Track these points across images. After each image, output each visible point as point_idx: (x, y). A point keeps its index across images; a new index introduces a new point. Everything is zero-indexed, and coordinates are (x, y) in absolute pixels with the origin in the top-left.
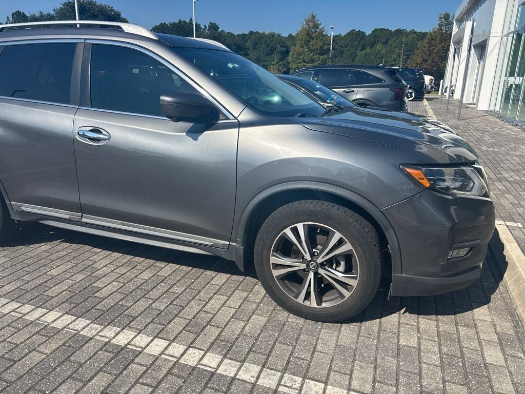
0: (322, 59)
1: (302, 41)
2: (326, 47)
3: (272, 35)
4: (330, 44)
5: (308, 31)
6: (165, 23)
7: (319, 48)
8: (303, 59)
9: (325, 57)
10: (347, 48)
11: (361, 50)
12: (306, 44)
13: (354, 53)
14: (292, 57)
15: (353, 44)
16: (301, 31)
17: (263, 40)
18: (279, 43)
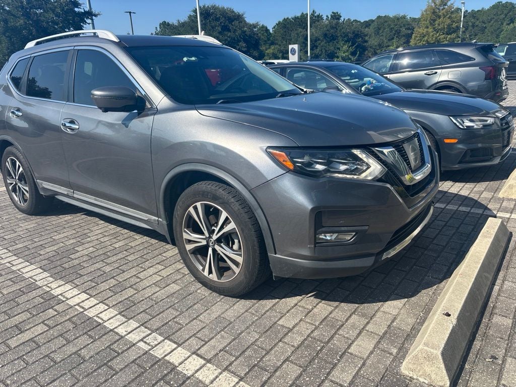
0: (450, 38)
1: (426, 21)
2: (454, 25)
3: (397, 19)
4: (461, 21)
5: (434, 10)
6: (288, 18)
7: (446, 26)
8: (427, 41)
9: (453, 36)
10: (491, 24)
11: (508, 24)
12: (431, 24)
13: (498, 29)
14: (415, 39)
15: (498, 19)
16: (426, 11)
17: (386, 24)
18: (404, 26)
